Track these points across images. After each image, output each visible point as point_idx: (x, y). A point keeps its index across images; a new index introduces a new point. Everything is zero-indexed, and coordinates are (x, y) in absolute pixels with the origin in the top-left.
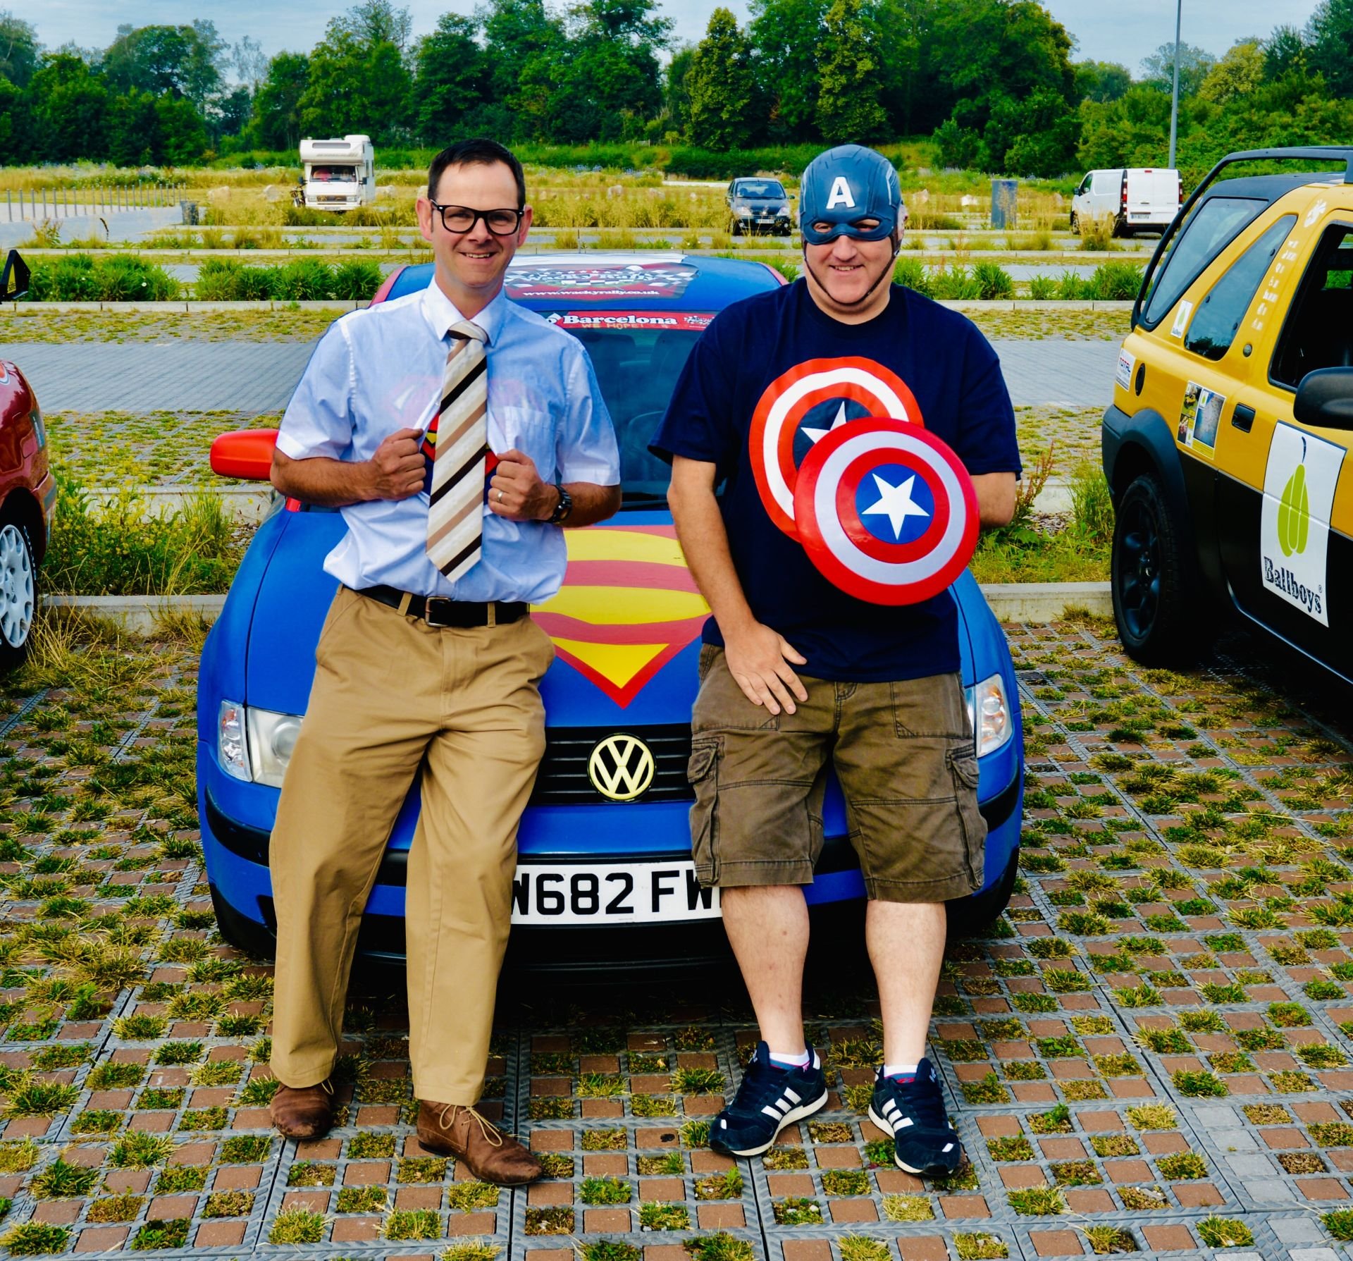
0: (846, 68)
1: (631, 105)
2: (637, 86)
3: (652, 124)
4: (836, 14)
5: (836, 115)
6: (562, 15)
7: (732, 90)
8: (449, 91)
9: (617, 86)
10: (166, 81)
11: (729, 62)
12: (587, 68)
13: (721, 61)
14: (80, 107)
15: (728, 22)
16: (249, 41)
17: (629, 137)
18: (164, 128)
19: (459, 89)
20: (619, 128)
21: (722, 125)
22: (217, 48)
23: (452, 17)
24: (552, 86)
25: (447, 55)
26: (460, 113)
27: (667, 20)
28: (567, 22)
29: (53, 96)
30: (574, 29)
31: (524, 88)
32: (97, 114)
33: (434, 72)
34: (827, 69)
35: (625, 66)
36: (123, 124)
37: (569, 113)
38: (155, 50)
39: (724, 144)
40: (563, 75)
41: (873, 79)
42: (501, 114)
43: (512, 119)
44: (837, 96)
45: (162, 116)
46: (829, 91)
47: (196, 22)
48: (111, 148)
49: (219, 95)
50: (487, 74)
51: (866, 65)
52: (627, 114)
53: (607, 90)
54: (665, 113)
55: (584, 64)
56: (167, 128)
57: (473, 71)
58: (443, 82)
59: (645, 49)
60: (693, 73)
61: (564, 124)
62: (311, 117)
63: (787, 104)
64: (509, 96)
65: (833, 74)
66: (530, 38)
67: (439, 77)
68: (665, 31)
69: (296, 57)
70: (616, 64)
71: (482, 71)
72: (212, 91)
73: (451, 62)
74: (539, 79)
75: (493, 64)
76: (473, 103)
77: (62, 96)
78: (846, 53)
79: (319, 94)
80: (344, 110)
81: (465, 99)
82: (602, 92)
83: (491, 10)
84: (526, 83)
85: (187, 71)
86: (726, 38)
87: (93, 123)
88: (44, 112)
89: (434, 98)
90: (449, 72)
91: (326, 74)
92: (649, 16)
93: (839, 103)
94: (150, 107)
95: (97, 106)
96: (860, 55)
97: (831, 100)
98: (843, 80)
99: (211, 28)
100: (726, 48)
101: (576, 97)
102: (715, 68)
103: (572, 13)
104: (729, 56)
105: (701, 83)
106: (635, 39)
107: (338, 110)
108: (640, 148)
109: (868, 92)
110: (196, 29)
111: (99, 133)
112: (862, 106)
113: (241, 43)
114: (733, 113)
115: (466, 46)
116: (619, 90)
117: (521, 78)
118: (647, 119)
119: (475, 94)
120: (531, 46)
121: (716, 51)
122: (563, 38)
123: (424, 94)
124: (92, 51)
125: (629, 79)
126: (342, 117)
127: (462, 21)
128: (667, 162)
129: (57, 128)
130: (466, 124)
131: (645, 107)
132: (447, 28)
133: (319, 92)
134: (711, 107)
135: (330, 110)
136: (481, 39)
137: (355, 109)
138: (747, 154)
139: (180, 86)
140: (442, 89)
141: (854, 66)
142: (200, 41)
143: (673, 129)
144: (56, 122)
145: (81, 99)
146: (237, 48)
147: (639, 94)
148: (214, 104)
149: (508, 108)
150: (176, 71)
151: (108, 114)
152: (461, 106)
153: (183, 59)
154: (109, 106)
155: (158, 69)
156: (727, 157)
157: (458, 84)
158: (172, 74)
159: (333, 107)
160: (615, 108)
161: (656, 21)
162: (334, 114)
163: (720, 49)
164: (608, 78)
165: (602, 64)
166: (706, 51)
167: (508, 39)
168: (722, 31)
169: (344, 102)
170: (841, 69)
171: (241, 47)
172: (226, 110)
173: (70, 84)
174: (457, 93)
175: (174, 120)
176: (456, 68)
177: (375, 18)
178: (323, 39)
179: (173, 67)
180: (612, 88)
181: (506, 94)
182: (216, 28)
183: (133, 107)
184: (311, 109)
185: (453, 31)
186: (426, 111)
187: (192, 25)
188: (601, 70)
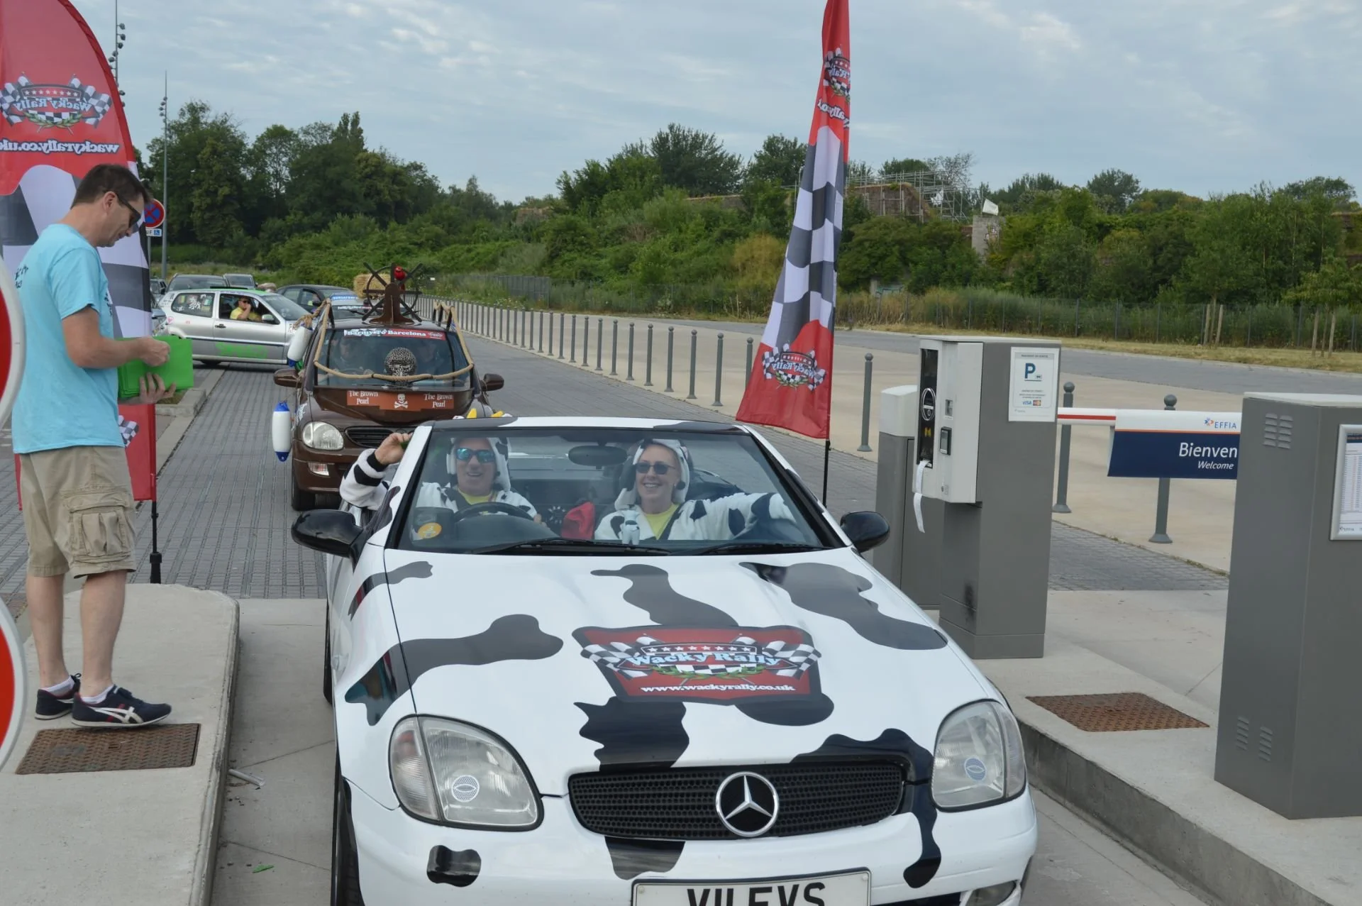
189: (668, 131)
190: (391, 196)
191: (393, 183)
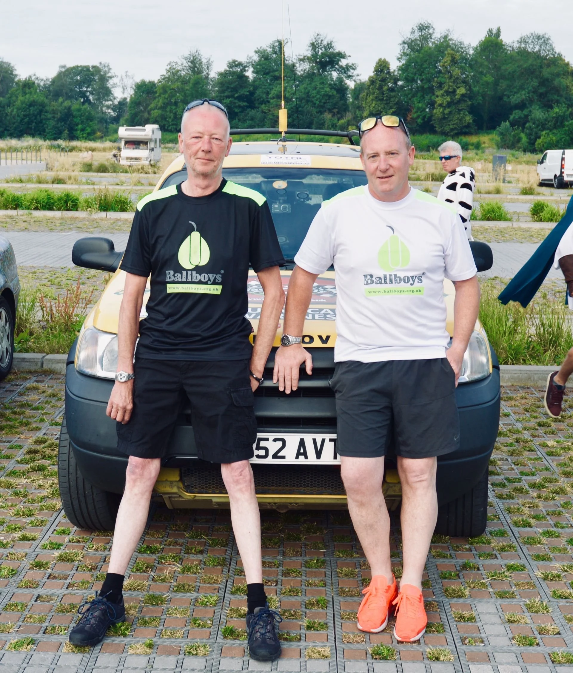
0: (450, 92)
1: (330, 111)
2: (334, 101)
3: (342, 121)
4: (445, 62)
5: (444, 118)
6: (295, 61)
7: (386, 104)
8: (231, 102)
9: (323, 101)
10: (83, 94)
11: (385, 88)
12: (307, 91)
13: (381, 87)
14: (32, 108)
15: (385, 66)
16: (128, 74)
18: (75, 120)
19: (236, 101)
20: (323, 124)
22: (111, 77)
23: (234, 61)
25: (230, 83)
26: (236, 114)
27: (353, 64)
28: (297, 65)
29: (18, 103)
30: (302, 68)
31: (271, 101)
32: (41, 111)
33: (223, 92)
34: (439, 93)
35: (328, 89)
36: (54, 117)
37: (296, 115)
38: (79, 78)
40: (294, 94)
41: (466, 99)
42: (259, 115)
43: (265, 117)
44: (445, 108)
45: (74, 114)
46: (440, 105)
47: (101, 63)
48: (47, 130)
49: (110, 103)
50: (252, 93)
51: (461, 91)
52: (327, 116)
53: (317, 102)
54: (349, 116)
55: (306, 88)
56: (77, 120)
57: (244, 92)
58: (228, 97)
59: (340, 80)
60: (365, 94)
61: (293, 121)
62: (156, 115)
63: (417, 112)
64: (263, 105)
65: (443, 95)
66: (277, 74)
67: (226, 94)
68: (352, 71)
69: (150, 82)
70: (323, 88)
71: (249, 91)
72: (108, 101)
73: (232, 86)
75: (256, 88)
76: (243, 109)
77: (23, 103)
78: (451, 84)
79: (160, 103)
80: (174, 111)
81: (239, 106)
82: (315, 104)
83: (256, 58)
84: (273, 98)
85: (94, 89)
86: (383, 75)
87: (38, 117)
88: (12, 111)
90: (231, 91)
91: (165, 92)
92: (343, 62)
93: (447, 111)
94: (69, 108)
95: (41, 108)
96: (459, 85)
97: (441, 110)
98: (449, 99)
99: (108, 66)
100: (384, 80)
101: (300, 106)
102: (377, 92)
103: (301, 60)
104: (386, 84)
105: (369, 99)
106: (335, 75)
107: (171, 111)
109: (463, 106)
110: (100, 67)
111: (41, 122)
112: (459, 113)
113: (124, 75)
115: (241, 77)
116: (325, 103)
117: (270, 96)
118: (339, 119)
119: (245, 104)
120: (276, 78)
121: (378, 82)
122: (295, 74)
124: (45, 79)
125: (330, 97)
126: (172, 115)
127: (240, 64)
129: (19, 119)
130: (239, 120)
131: (338, 113)
132: (231, 67)
133: (161, 101)
134: (374, 113)
135: (166, 111)
136: (250, 74)
139: (91, 98)
140: (227, 101)
141: (454, 91)
142: (102, 73)
143: (353, 125)
144: (18, 116)
145: (32, 104)
146: (122, 78)
147: (335, 105)
148: (108, 107)
149: (263, 112)
150: (89, 89)
151: (46, 112)
152: (237, 110)
153: (93, 83)
154: (47, 108)
155: (79, 88)
157: (236, 98)
158: (86, 91)
159: (168, 109)
160: (321, 112)
161: (347, 65)
162: (168, 114)
163: (380, 81)
164: (318, 96)
165: (315, 88)
166: (372, 81)
167: (264, 74)
168: (382, 71)
169: (174, 107)
170: (448, 93)
171: (124, 77)
172: (114, 111)
173: (27, 96)
174: (235, 103)
175: (81, 116)
176: (235, 90)
177: (193, 62)
178: (164, 73)
179: (87, 88)
180: (320, 102)
181: (262, 104)
182: (111, 67)
183: (60, 108)
184: (156, 111)
185: (235, 69)
187: (98, 65)
188: (314, 92)
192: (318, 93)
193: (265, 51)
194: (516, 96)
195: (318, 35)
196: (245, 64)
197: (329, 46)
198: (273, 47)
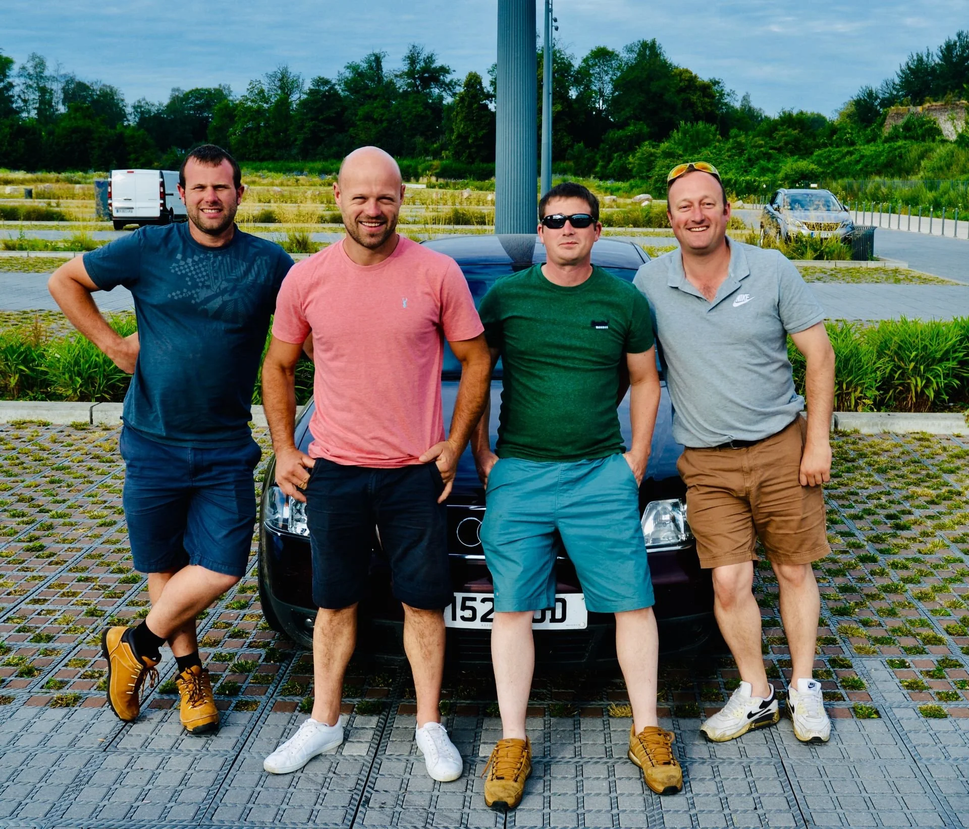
1: (423, 133)
2: (427, 122)
3: (435, 146)
6: (393, 77)
8: (315, 125)
9: (415, 122)
13: (470, 106)
14: (74, 136)
15: (477, 81)
17: (420, 154)
19: (321, 124)
20: (414, 149)
21: (469, 147)
23: (321, 79)
24: (375, 122)
25: (315, 102)
26: (322, 139)
28: (396, 82)
31: (358, 123)
33: (307, 113)
35: (423, 109)
39: (471, 159)
40: (383, 115)
41: (564, 117)
42: (346, 140)
47: (220, 85)
50: (340, 115)
51: (557, 108)
52: (419, 140)
54: (443, 139)
57: (331, 113)
58: (312, 119)
59: (441, 98)
60: (455, 113)
62: (233, 141)
64: (351, 129)
66: (368, 92)
67: (309, 116)
70: (415, 108)
71: (337, 113)
73: (316, 107)
74: (368, 117)
75: (345, 109)
76: (330, 133)
79: (240, 128)
80: (255, 137)
81: (325, 130)
83: (348, 74)
84: (360, 120)
86: (475, 91)
89: (306, 130)
90: (315, 113)
91: (244, 115)
92: (448, 78)
99: (229, 89)
100: (475, 97)
101: (390, 129)
103: (396, 76)
104: (477, 102)
106: (436, 91)
107: (252, 137)
108: (425, 161)
109: (560, 125)
110: (220, 89)
114: (476, 139)
116: (417, 125)
117: (358, 117)
118: (432, 143)
119: (332, 127)
120: (369, 97)
121: (468, 99)
122: (395, 92)
123: (301, 127)
125: (423, 118)
126: (253, 142)
127: (326, 82)
128: (437, 171)
132: (318, 86)
133: (240, 125)
134: (463, 135)
135: (246, 137)
137: (261, 137)
138: (485, 165)
140: (309, 124)
142: (223, 96)
143: (445, 150)
144: (59, 145)
149: (351, 137)
152: (322, 135)
154: (93, 135)
156: (474, 167)
157: (321, 121)
159: (248, 135)
160: (413, 136)
161: (452, 81)
163: (471, 98)
164: (410, 117)
166: (462, 99)
167: (357, 92)
168: (473, 87)
174: (320, 126)
176: (321, 111)
177: (281, 79)
178: (246, 94)
180: (412, 123)
182: (231, 89)
185: (321, 88)
186: (300, 137)
188: (405, 112)
189: (957, 39)
190: (704, 109)
191: (704, 96)
192: (409, 113)
193: (359, 66)
194: (623, 113)
195: (414, 47)
196: (334, 82)
197: (430, 59)
198: (368, 62)
